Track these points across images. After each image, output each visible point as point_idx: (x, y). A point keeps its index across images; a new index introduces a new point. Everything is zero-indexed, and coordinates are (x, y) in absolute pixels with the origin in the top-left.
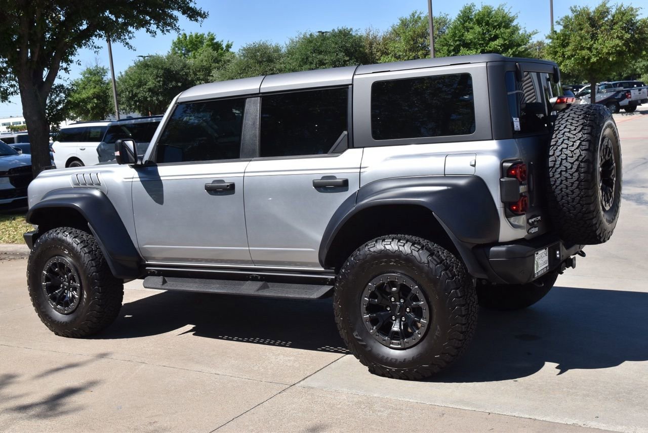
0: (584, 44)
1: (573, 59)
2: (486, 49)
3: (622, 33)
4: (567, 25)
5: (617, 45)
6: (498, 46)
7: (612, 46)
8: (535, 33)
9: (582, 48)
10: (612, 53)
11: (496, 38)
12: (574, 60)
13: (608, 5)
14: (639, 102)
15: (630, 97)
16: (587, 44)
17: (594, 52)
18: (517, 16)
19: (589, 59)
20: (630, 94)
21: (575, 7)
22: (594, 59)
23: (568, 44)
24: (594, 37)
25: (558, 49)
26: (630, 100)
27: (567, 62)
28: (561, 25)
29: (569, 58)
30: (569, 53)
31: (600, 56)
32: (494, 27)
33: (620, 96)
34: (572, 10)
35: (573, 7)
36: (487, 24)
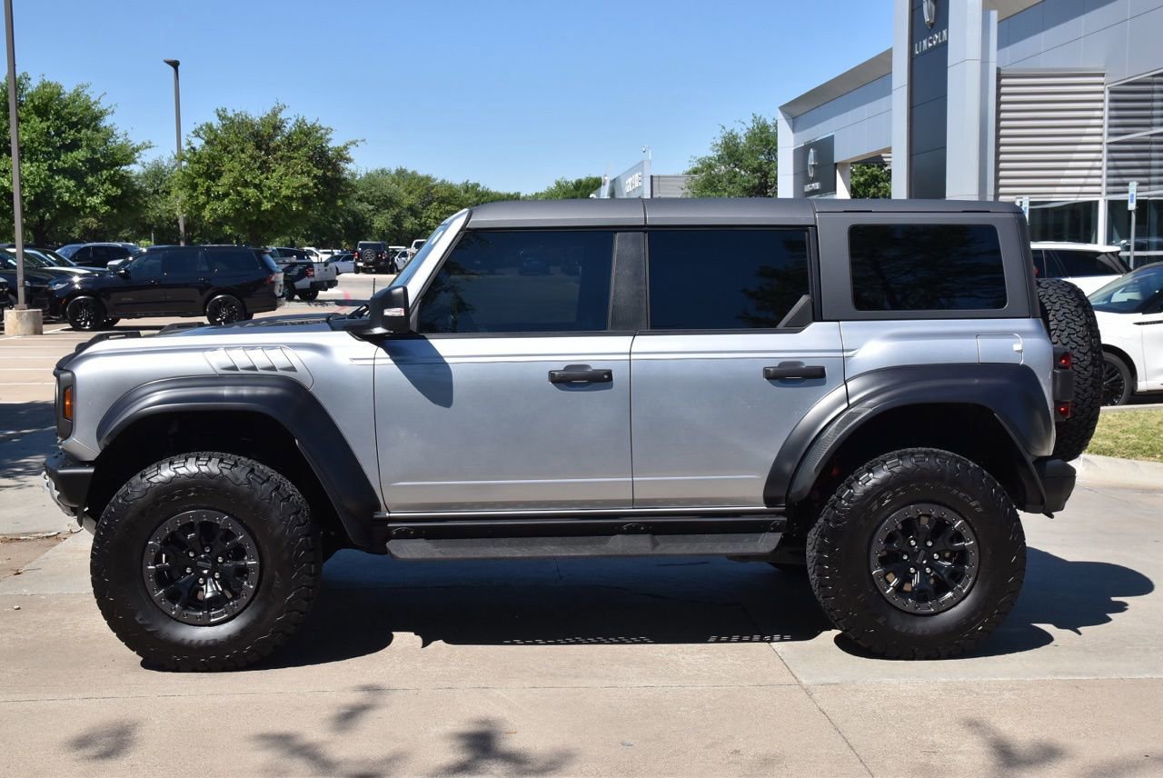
0: (248, 178)
1: (226, 200)
2: (56, 165)
3: (309, 166)
4: (212, 139)
5: (305, 186)
6: (80, 161)
7: (297, 185)
8: (147, 147)
9: (246, 184)
10: (297, 199)
11: (74, 145)
12: (229, 203)
13: (282, 116)
14: (326, 284)
15: (313, 276)
16: (254, 178)
17: (267, 193)
18: (113, 112)
19: (259, 204)
20: (313, 270)
21: (224, 111)
22: (266, 206)
23: (219, 174)
24: (265, 167)
25: (200, 181)
26: (313, 280)
27: (215, 205)
28: (203, 139)
29: (219, 198)
30: (221, 190)
31: (276, 200)
32: (72, 125)
33: (295, 272)
34: (219, 115)
35: (220, 109)
36: (58, 116)
